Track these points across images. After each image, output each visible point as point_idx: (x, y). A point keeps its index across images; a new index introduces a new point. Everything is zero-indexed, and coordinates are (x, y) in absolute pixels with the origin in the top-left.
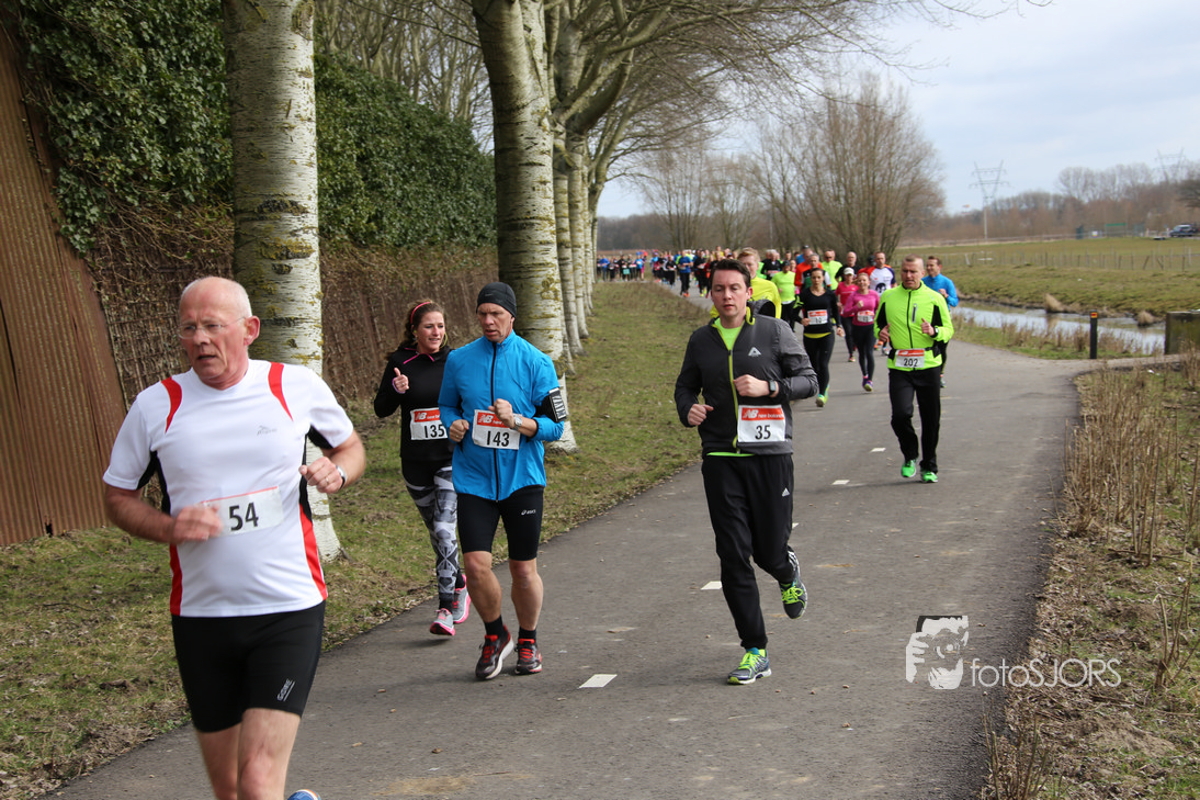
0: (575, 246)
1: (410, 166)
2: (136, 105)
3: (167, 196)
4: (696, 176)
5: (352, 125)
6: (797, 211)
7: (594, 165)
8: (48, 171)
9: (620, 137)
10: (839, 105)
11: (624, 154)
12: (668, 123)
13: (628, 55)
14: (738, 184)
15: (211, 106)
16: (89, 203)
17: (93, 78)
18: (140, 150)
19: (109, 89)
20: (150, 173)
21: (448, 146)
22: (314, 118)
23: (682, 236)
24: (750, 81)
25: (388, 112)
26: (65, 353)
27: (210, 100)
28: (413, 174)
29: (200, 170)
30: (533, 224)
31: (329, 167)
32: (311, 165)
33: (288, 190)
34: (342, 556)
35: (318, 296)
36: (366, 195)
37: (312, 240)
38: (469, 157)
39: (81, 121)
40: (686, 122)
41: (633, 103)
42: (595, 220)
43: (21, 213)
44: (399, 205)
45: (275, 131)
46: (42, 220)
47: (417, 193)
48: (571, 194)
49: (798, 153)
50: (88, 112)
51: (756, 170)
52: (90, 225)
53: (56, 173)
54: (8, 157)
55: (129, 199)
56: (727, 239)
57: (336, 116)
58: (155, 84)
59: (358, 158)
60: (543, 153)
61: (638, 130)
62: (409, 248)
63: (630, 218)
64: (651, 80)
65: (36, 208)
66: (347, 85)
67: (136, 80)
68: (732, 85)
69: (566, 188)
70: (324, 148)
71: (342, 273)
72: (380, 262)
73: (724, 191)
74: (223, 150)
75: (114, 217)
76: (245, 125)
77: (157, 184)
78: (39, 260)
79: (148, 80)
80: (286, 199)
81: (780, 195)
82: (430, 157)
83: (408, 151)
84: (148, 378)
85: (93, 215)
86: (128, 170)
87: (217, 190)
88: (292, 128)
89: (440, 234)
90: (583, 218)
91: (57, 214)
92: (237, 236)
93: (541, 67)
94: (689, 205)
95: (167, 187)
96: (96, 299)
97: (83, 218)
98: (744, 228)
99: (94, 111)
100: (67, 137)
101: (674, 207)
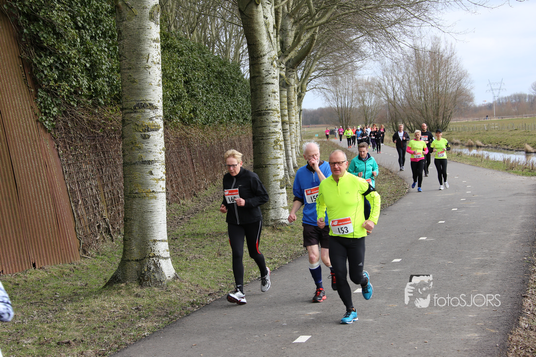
0: (291, 123)
1: (210, 86)
2: (75, 58)
3: (90, 101)
4: (350, 88)
5: (181, 66)
6: (400, 105)
7: (300, 84)
8: (33, 90)
9: (313, 70)
10: (420, 52)
11: (315, 78)
12: (336, 63)
13: (316, 30)
14: (371, 92)
15: (112, 58)
16: (53, 106)
17: (54, 45)
18: (77, 79)
19: (62, 50)
20: (82, 91)
21: (229, 75)
22: (160, 63)
23: (343, 117)
24: (376, 41)
25: (199, 59)
26: (41, 178)
27: (111, 55)
28: (212, 89)
29: (107, 88)
30: (269, 113)
31: (170, 86)
32: (159, 85)
33: (148, 98)
34: (176, 277)
35: (163, 150)
36: (188, 100)
37: (160, 122)
38: (239, 81)
39: (48, 66)
40: (345, 62)
41: (319, 53)
42: (301, 110)
43: (20, 111)
44: (205, 104)
45: (142, 69)
46: (30, 114)
47: (214, 98)
48: (288, 98)
49: (400, 76)
50: (51, 61)
51: (379, 85)
52: (53, 116)
53: (37, 91)
54: (13, 84)
55: (72, 103)
57: (173, 62)
58: (84, 47)
59: (184, 82)
60: (274, 78)
61: (322, 66)
62: (210, 125)
63: (318, 109)
64: (327, 42)
65: (27, 108)
66: (179, 46)
67: (75, 45)
68: (367, 44)
69: (286, 95)
70: (166, 77)
71: (177, 138)
72: (196, 132)
73: (364, 95)
74: (116, 78)
75: (65, 112)
76: (127, 67)
77: (86, 96)
78: (28, 134)
79: (81, 46)
80: (147, 102)
81: (392, 97)
82: (220, 81)
83: (209, 78)
84: (82, 190)
85: (55, 112)
86: (71, 89)
87: (115, 98)
88: (149, 67)
89: (225, 118)
90: (295, 110)
91: (37, 111)
92: (123, 121)
93: (272, 36)
94: (347, 103)
95: (91, 97)
96: (56, 152)
97: (50, 113)
98: (374, 113)
99: (54, 61)
100: (42, 74)
101: (339, 104)
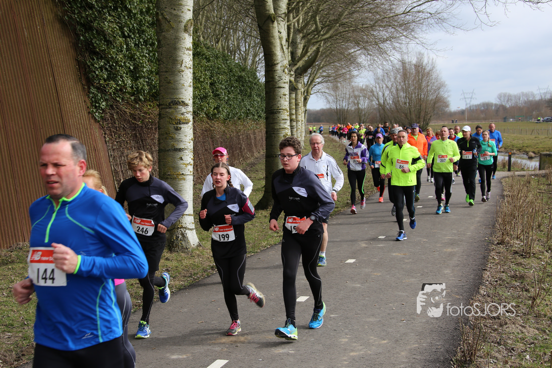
0: (297, 121)
1: (231, 87)
2: (122, 61)
3: (133, 98)
4: (348, 93)
5: (208, 70)
6: (389, 108)
7: (306, 88)
8: (86, 87)
9: (316, 77)
10: (407, 65)
11: (318, 84)
12: (336, 71)
13: (321, 44)
14: (365, 97)
15: (151, 62)
16: (102, 101)
17: (105, 50)
18: (123, 79)
19: (111, 55)
20: (126, 89)
21: (247, 79)
22: (192, 67)
23: (341, 117)
24: (371, 55)
25: (223, 65)
26: (91, 161)
27: (151, 60)
28: (232, 90)
29: (147, 88)
30: (280, 112)
31: (198, 87)
32: (190, 86)
33: (181, 96)
34: (199, 245)
35: (192, 140)
36: (213, 99)
37: (190, 117)
38: (255, 84)
39: (99, 67)
40: (344, 71)
41: (323, 63)
42: (306, 110)
43: (75, 104)
44: (226, 103)
45: (176, 73)
46: (83, 107)
47: (234, 98)
48: (296, 100)
49: (389, 84)
50: (102, 64)
51: (372, 91)
52: (102, 109)
53: (89, 88)
54: (71, 81)
55: (118, 99)
56: (360, 119)
57: (202, 67)
58: (129, 53)
59: (210, 84)
60: (285, 83)
61: (324, 74)
62: (230, 121)
63: (320, 110)
64: (330, 54)
65: (81, 102)
66: (207, 54)
67: (122, 51)
68: (363, 56)
69: (294, 97)
70: (196, 79)
71: (203, 130)
72: (218, 126)
73: (359, 99)
75: (112, 106)
76: (164, 70)
77: (129, 93)
78: (81, 123)
79: (127, 52)
80: (180, 100)
81: (382, 102)
82: (239, 84)
83: (230, 81)
84: (124, 171)
85: (103, 105)
86: (117, 87)
87: (153, 96)
88: (183, 71)
89: (243, 115)
90: (301, 110)
91: (89, 105)
92: (160, 115)
93: (284, 48)
94: (344, 105)
95: (133, 94)
96: (104, 139)
97: (99, 106)
98: (367, 114)
99: (105, 63)
100: (94, 74)
101: (338, 106)
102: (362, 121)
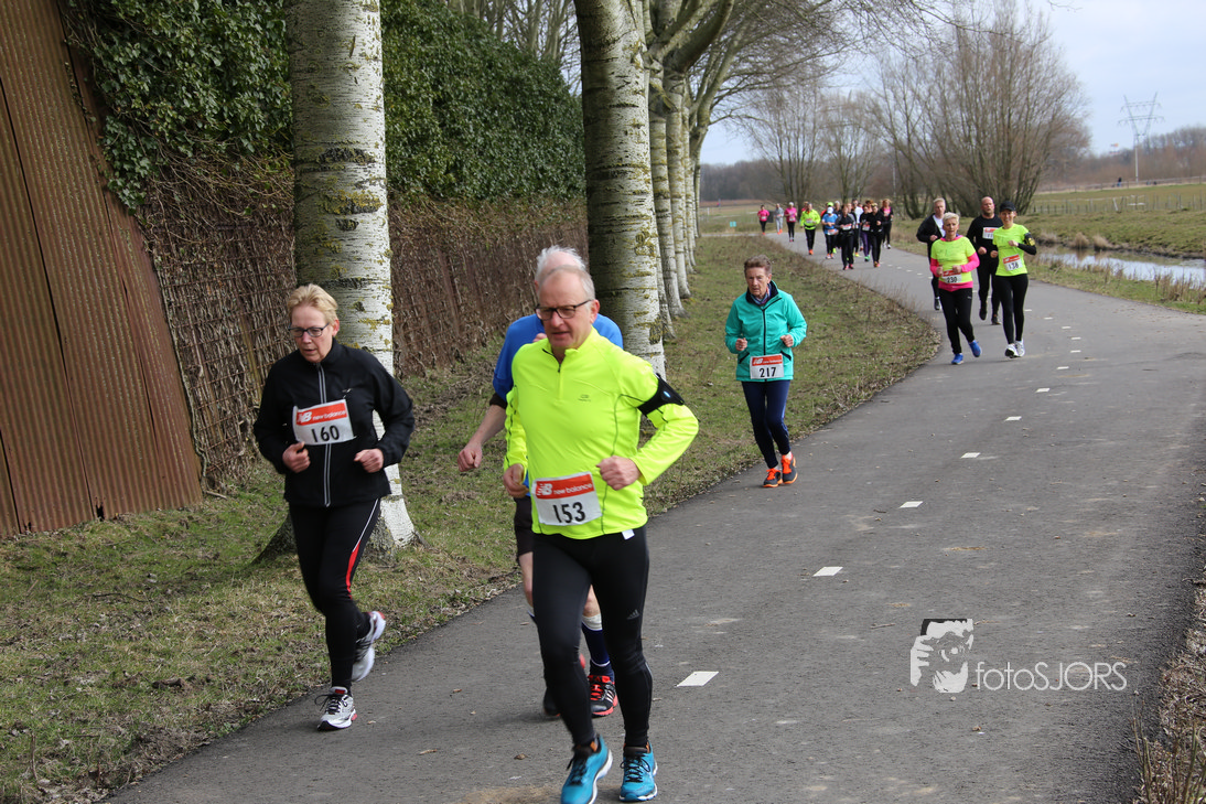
0: (674, 197)
1: (493, 111)
2: (189, 46)
3: (223, 145)
4: (810, 117)
5: (427, 65)
6: (923, 155)
7: (696, 106)
8: (94, 119)
9: (724, 75)
10: (970, 33)
11: (729, 94)
12: (777, 58)
14: (857, 126)
15: (270, 46)
16: (139, 155)
17: (142, 16)
18: (193, 95)
19: (158, 28)
20: (204, 121)
21: (535, 87)
22: (380, 57)
23: (794, 184)
25: (468, 51)
26: (115, 320)
27: (270, 40)
28: (496, 119)
29: (260, 116)
30: (625, 173)
31: (402, 112)
32: (377, 109)
33: (353, 138)
34: (416, 541)
35: (387, 255)
36: (443, 143)
37: (380, 192)
38: (557, 100)
39: (128, 64)
40: (797, 56)
41: (739, 37)
42: (698, 168)
43: (65, 166)
44: (481, 153)
45: (338, 72)
46: (88, 174)
47: (501, 140)
48: (669, 139)
49: (923, 89)
50: (136, 53)
51: (876, 110)
52: (140, 179)
53: (103, 122)
54: (51, 105)
55: (182, 149)
56: (845, 186)
57: (410, 56)
58: (208, 22)
59: (435, 101)
60: (636, 93)
61: (745, 66)
62: (492, 201)
63: (737, 165)
64: (758, 11)
65: (81, 160)
66: (422, 21)
67: (188, 18)
69: (664, 132)
70: (391, 88)
71: (419, 229)
72: (460, 217)
73: (841, 133)
74: (282, 92)
75: (166, 169)
76: (305, 66)
77: (213, 133)
78: (85, 218)
79: (202, 18)
80: (350, 147)
81: (903, 137)
82: (514, 100)
83: (489, 94)
84: (205, 346)
85: (144, 168)
86: (180, 117)
87: (279, 139)
88: (356, 68)
89: (526, 185)
90: (684, 167)
91: (104, 167)
92: (297, 189)
94: (801, 149)
95: (224, 136)
96: (147, 260)
97: (132, 171)
98: (864, 173)
99: (142, 53)
100: (114, 82)
101: (785, 152)
102: (850, 193)
